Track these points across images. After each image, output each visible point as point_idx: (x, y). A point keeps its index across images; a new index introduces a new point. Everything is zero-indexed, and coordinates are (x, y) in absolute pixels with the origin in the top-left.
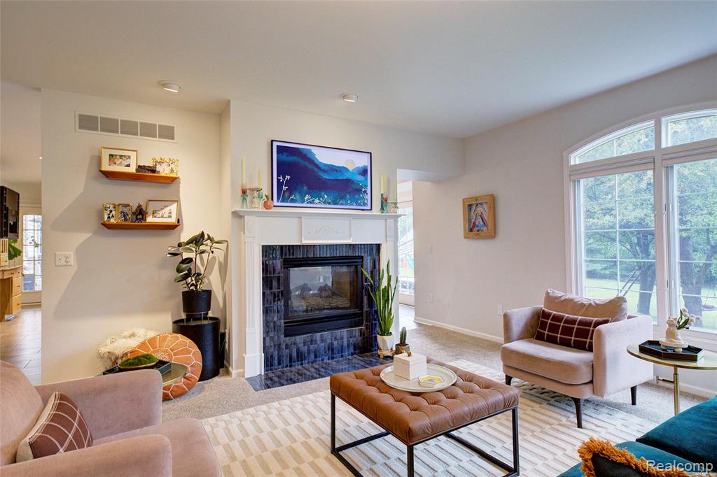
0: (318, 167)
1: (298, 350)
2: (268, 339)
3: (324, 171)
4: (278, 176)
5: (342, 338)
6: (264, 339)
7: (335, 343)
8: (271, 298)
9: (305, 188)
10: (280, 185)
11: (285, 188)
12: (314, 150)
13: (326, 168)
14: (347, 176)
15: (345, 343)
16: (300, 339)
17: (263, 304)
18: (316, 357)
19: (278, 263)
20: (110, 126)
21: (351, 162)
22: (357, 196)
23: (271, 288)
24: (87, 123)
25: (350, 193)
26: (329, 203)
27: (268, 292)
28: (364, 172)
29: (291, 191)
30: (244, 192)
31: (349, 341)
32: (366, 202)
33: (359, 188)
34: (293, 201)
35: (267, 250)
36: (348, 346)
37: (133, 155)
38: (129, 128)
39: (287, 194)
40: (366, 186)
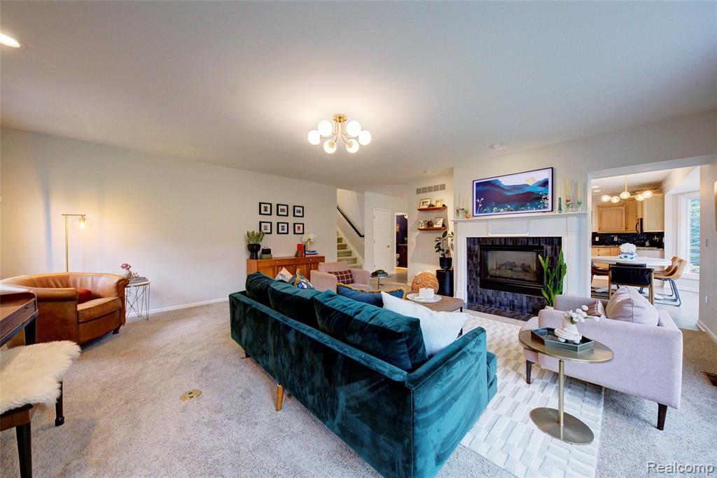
0: (503, 189)
1: (488, 297)
2: (470, 286)
3: (508, 191)
4: (477, 199)
5: (522, 299)
6: (468, 286)
7: (516, 301)
8: (472, 266)
9: (494, 203)
10: (477, 204)
11: (480, 206)
12: (500, 179)
13: (509, 188)
14: (528, 190)
15: (525, 305)
16: (490, 292)
17: (468, 268)
18: (500, 304)
19: (477, 247)
20: (424, 190)
21: (531, 180)
22: (537, 203)
23: (472, 260)
24: (419, 191)
25: (530, 201)
26: (512, 210)
27: (470, 262)
28: (545, 183)
29: (484, 207)
30: (458, 211)
31: (527, 303)
32: (546, 205)
33: (539, 196)
34: (485, 212)
35: (469, 239)
36: (528, 308)
37: (429, 200)
38: (430, 189)
39: (481, 209)
40: (546, 194)
